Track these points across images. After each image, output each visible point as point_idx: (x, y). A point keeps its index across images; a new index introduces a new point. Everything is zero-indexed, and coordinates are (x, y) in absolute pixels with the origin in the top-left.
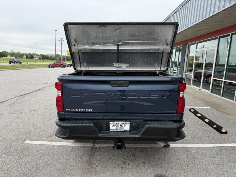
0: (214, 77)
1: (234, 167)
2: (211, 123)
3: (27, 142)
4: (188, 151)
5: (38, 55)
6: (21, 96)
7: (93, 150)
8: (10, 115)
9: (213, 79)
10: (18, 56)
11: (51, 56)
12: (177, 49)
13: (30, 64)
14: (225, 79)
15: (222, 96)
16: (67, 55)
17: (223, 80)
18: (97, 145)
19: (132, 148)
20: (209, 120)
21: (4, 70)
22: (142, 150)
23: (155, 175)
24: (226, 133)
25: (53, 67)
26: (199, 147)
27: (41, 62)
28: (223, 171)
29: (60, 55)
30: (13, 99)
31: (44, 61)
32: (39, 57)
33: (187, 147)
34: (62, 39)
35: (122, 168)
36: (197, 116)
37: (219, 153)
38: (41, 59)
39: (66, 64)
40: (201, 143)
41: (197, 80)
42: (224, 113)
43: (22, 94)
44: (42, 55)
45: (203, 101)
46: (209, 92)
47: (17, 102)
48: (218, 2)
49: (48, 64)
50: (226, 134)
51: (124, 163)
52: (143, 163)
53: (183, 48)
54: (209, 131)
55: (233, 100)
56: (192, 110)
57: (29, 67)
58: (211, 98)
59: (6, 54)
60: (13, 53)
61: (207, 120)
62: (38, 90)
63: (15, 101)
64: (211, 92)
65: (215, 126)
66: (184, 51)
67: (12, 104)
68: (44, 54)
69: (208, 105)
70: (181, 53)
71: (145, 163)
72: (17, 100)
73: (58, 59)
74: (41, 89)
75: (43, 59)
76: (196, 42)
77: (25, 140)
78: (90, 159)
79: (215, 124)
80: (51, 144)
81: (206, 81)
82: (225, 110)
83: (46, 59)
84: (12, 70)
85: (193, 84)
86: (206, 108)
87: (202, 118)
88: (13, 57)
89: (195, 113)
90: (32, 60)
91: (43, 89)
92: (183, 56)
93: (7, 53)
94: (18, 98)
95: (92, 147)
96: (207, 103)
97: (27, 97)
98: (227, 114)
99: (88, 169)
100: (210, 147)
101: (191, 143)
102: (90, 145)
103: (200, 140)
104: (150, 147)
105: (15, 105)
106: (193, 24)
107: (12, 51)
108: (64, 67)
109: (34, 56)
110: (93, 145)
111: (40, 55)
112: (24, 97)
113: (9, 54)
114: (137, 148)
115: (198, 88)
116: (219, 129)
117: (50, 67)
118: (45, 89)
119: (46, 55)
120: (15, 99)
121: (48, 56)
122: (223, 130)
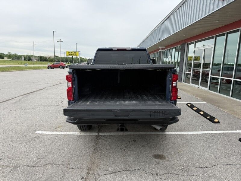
0: (211, 75)
1: (222, 148)
2: (205, 115)
3: (37, 132)
4: (183, 137)
5: (36, 57)
6: (25, 95)
7: (98, 138)
8: (18, 111)
9: (211, 77)
10: (15, 58)
11: (49, 58)
12: (177, 48)
13: (28, 65)
14: (221, 76)
15: (219, 93)
16: (65, 56)
17: (220, 77)
18: (101, 134)
19: (133, 135)
20: (204, 112)
21: (3, 72)
22: (142, 137)
23: (153, 155)
24: (218, 122)
25: (52, 68)
26: (193, 134)
27: (39, 63)
28: (212, 151)
29: (59, 56)
30: (18, 98)
31: (43, 62)
32: (36, 58)
33: (182, 134)
34: (60, 40)
35: (124, 150)
36: (194, 110)
37: (210, 138)
38: (39, 61)
39: (65, 65)
40: (195, 131)
41: (196, 79)
42: (219, 107)
43: (26, 93)
44: (40, 56)
45: (201, 97)
46: (207, 89)
47: (22, 100)
48: (212, 2)
49: (46, 65)
50: (218, 124)
51: (126, 147)
52: (143, 146)
53: (182, 48)
54: (204, 121)
55: (229, 96)
56: (189, 105)
57: (27, 69)
58: (209, 95)
59: (3, 56)
60: (10, 54)
61: (202, 113)
62: (40, 90)
63: (20, 99)
64: (209, 90)
65: (209, 117)
66: (183, 50)
67: (18, 102)
68: (42, 56)
69: (205, 101)
70: (180, 53)
71: (144, 146)
72: (22, 98)
73: (56, 60)
74: (44, 89)
75: (40, 61)
76: (195, 41)
77: (36, 131)
78: (96, 144)
79: (209, 115)
80: (59, 134)
81: (205, 79)
82: (220, 105)
83: (44, 60)
84: (11, 72)
85: (192, 83)
86: (202, 103)
87: (198, 111)
88: (10, 59)
89: (192, 107)
90: (29, 61)
91: (45, 89)
92: (182, 55)
93: (4, 54)
94: (22, 96)
95: (97, 136)
96: (204, 99)
97: (31, 96)
98: (222, 108)
99: (94, 152)
100: (202, 134)
101: (186, 131)
102: (95, 134)
103: (194, 128)
104: (148, 135)
105: (20, 102)
106: (190, 23)
107: (9, 52)
108: (63, 68)
109: (32, 58)
110: (98, 134)
111: (38, 56)
112: (28, 95)
113: (6, 56)
114: (138, 135)
115: (197, 86)
116: (212, 119)
117: (48, 69)
118: (47, 88)
119: (44, 56)
120: (20, 97)
121: (46, 58)
122: (216, 120)
